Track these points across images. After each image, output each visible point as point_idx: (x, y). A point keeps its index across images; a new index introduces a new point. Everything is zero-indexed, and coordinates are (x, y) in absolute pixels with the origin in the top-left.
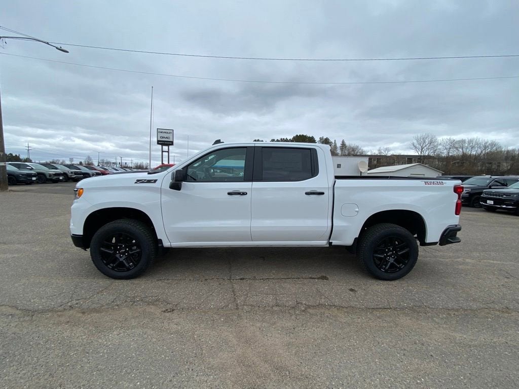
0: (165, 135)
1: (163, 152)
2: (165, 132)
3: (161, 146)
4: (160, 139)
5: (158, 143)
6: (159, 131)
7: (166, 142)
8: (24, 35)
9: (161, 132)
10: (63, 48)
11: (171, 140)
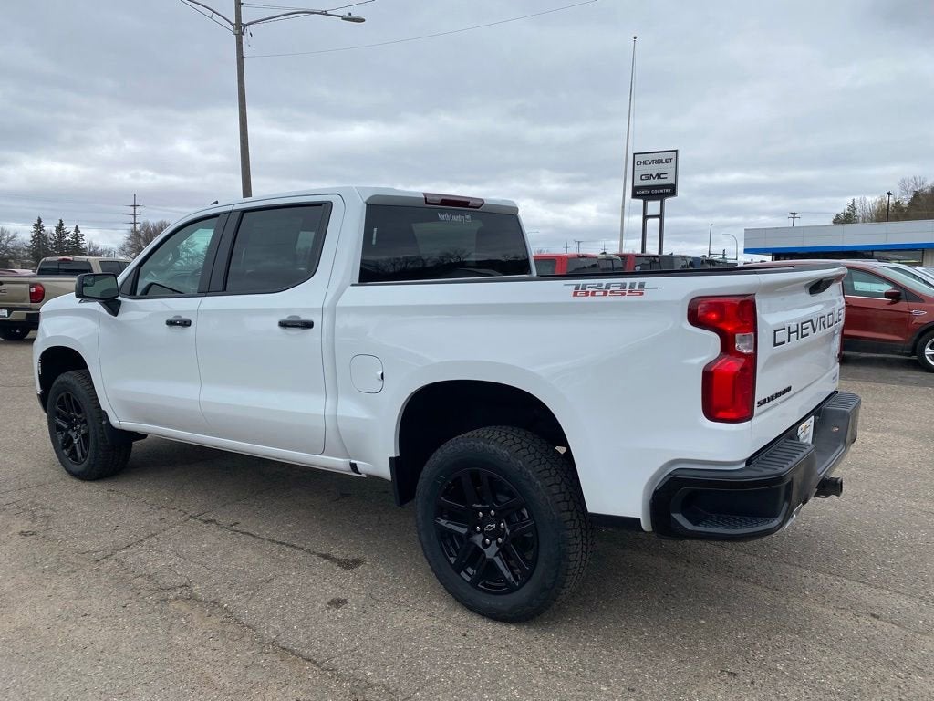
0: (654, 169)
1: (645, 217)
2: (655, 162)
3: (642, 201)
4: (639, 183)
5: (635, 196)
6: (639, 159)
7: (655, 191)
8: (279, 8)
9: (645, 163)
10: (354, 15)
11: (670, 181)
